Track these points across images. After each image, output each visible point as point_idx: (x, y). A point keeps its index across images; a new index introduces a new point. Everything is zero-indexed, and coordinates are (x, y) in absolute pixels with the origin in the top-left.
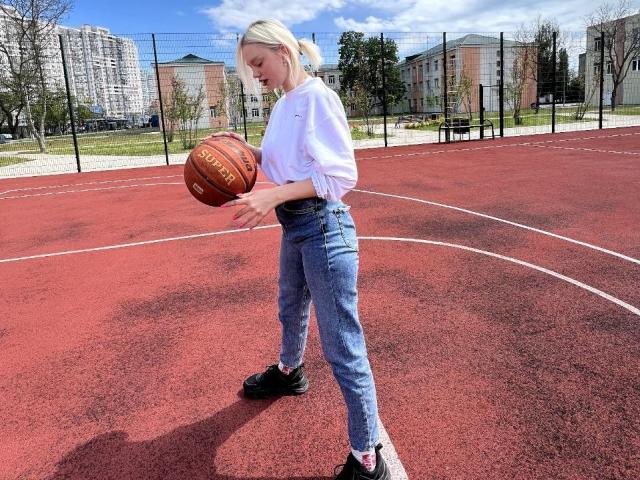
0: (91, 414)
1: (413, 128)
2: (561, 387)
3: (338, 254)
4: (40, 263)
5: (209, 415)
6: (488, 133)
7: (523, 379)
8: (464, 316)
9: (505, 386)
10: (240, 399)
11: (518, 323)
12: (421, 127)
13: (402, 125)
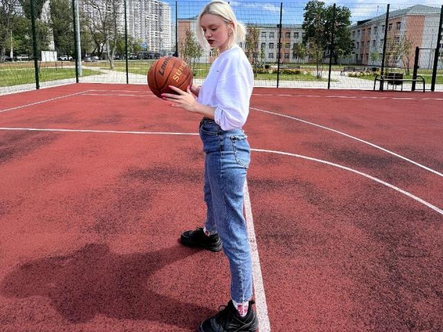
0: (97, 228)
1: (356, 76)
2: (417, 305)
3: (229, 168)
4: (94, 135)
5: (158, 249)
6: (419, 86)
7: (385, 290)
8: (351, 228)
9: (368, 290)
10: (178, 244)
11: (395, 245)
12: (362, 76)
13: (346, 73)
